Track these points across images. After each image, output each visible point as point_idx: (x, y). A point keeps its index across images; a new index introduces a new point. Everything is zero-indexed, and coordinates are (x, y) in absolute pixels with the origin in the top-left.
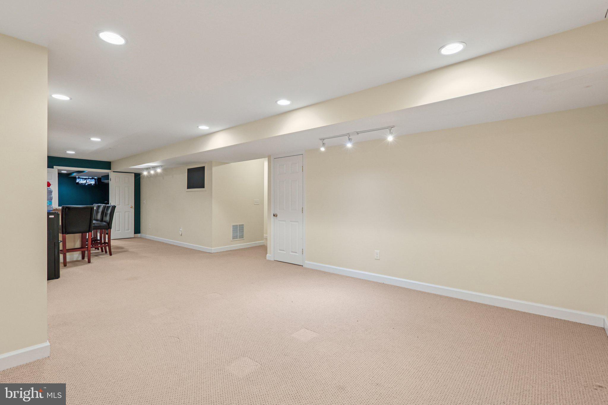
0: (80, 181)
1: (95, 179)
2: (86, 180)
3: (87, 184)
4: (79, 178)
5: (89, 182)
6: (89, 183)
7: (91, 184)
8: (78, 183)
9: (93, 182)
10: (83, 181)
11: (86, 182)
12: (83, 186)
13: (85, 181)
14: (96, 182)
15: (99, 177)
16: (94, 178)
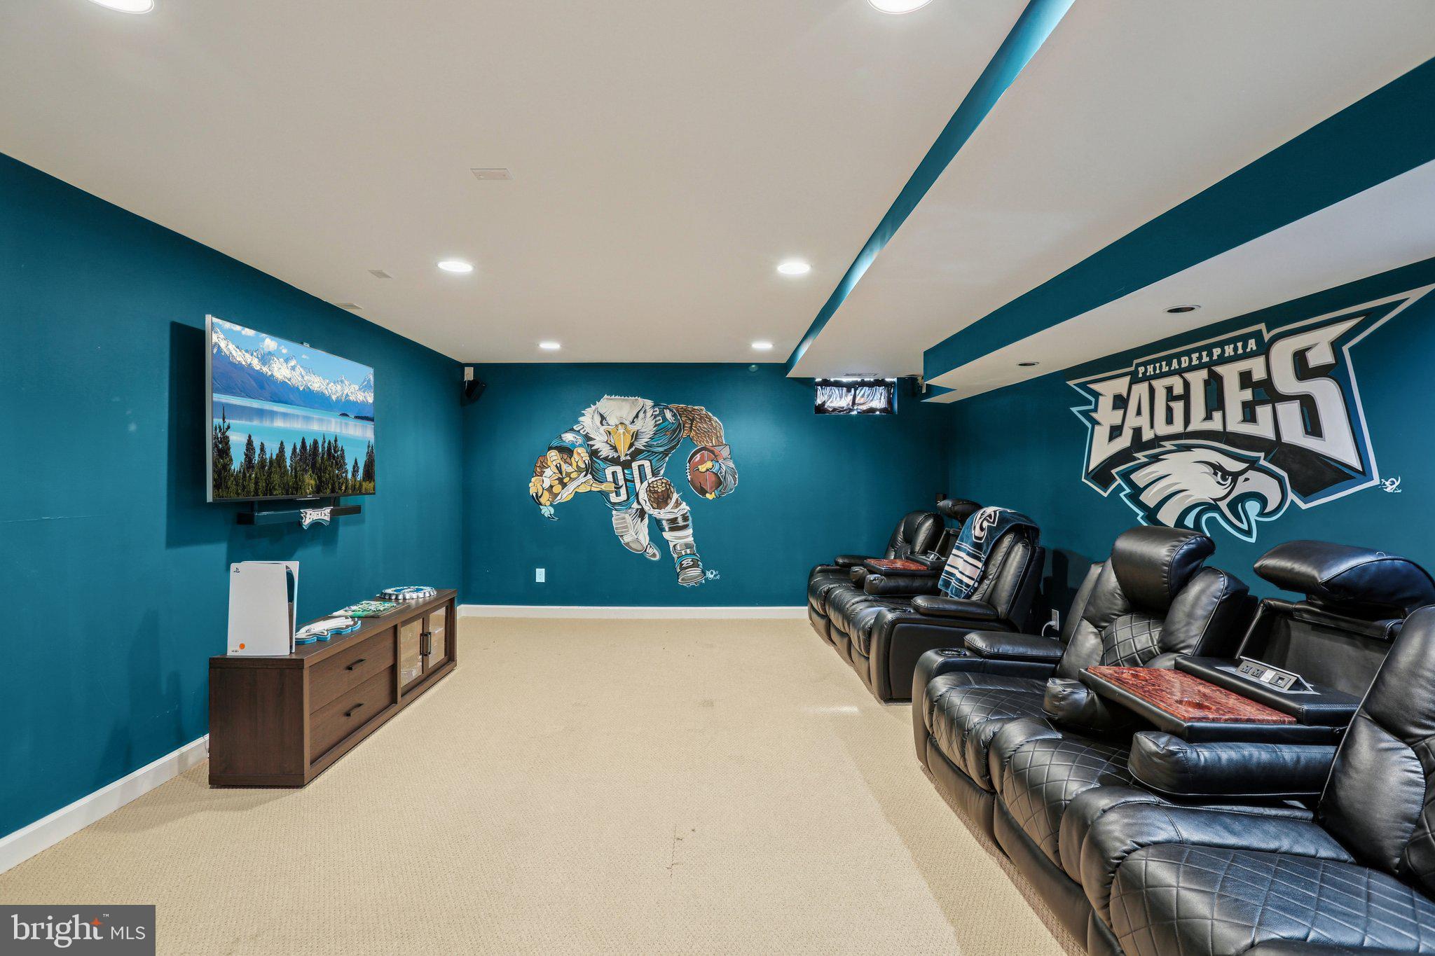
0: (830, 397)
1: (888, 386)
2: (853, 390)
3: (855, 413)
4: (826, 383)
5: (862, 401)
6: (864, 407)
7: (872, 410)
8: (821, 409)
9: (877, 400)
10: (841, 397)
11: (854, 403)
12: (841, 419)
13: (850, 397)
14: (890, 402)
15: (903, 376)
16: (883, 380)
